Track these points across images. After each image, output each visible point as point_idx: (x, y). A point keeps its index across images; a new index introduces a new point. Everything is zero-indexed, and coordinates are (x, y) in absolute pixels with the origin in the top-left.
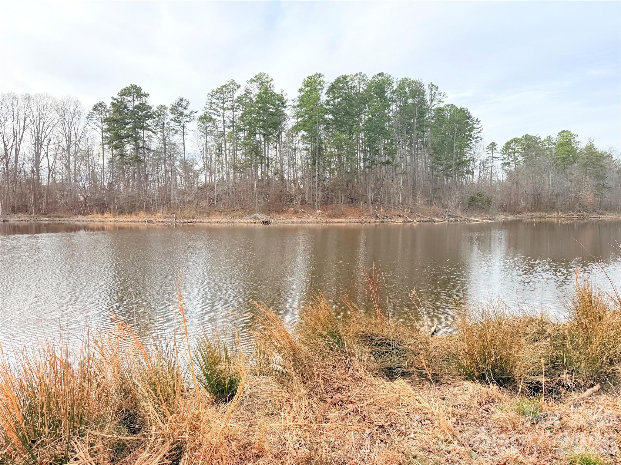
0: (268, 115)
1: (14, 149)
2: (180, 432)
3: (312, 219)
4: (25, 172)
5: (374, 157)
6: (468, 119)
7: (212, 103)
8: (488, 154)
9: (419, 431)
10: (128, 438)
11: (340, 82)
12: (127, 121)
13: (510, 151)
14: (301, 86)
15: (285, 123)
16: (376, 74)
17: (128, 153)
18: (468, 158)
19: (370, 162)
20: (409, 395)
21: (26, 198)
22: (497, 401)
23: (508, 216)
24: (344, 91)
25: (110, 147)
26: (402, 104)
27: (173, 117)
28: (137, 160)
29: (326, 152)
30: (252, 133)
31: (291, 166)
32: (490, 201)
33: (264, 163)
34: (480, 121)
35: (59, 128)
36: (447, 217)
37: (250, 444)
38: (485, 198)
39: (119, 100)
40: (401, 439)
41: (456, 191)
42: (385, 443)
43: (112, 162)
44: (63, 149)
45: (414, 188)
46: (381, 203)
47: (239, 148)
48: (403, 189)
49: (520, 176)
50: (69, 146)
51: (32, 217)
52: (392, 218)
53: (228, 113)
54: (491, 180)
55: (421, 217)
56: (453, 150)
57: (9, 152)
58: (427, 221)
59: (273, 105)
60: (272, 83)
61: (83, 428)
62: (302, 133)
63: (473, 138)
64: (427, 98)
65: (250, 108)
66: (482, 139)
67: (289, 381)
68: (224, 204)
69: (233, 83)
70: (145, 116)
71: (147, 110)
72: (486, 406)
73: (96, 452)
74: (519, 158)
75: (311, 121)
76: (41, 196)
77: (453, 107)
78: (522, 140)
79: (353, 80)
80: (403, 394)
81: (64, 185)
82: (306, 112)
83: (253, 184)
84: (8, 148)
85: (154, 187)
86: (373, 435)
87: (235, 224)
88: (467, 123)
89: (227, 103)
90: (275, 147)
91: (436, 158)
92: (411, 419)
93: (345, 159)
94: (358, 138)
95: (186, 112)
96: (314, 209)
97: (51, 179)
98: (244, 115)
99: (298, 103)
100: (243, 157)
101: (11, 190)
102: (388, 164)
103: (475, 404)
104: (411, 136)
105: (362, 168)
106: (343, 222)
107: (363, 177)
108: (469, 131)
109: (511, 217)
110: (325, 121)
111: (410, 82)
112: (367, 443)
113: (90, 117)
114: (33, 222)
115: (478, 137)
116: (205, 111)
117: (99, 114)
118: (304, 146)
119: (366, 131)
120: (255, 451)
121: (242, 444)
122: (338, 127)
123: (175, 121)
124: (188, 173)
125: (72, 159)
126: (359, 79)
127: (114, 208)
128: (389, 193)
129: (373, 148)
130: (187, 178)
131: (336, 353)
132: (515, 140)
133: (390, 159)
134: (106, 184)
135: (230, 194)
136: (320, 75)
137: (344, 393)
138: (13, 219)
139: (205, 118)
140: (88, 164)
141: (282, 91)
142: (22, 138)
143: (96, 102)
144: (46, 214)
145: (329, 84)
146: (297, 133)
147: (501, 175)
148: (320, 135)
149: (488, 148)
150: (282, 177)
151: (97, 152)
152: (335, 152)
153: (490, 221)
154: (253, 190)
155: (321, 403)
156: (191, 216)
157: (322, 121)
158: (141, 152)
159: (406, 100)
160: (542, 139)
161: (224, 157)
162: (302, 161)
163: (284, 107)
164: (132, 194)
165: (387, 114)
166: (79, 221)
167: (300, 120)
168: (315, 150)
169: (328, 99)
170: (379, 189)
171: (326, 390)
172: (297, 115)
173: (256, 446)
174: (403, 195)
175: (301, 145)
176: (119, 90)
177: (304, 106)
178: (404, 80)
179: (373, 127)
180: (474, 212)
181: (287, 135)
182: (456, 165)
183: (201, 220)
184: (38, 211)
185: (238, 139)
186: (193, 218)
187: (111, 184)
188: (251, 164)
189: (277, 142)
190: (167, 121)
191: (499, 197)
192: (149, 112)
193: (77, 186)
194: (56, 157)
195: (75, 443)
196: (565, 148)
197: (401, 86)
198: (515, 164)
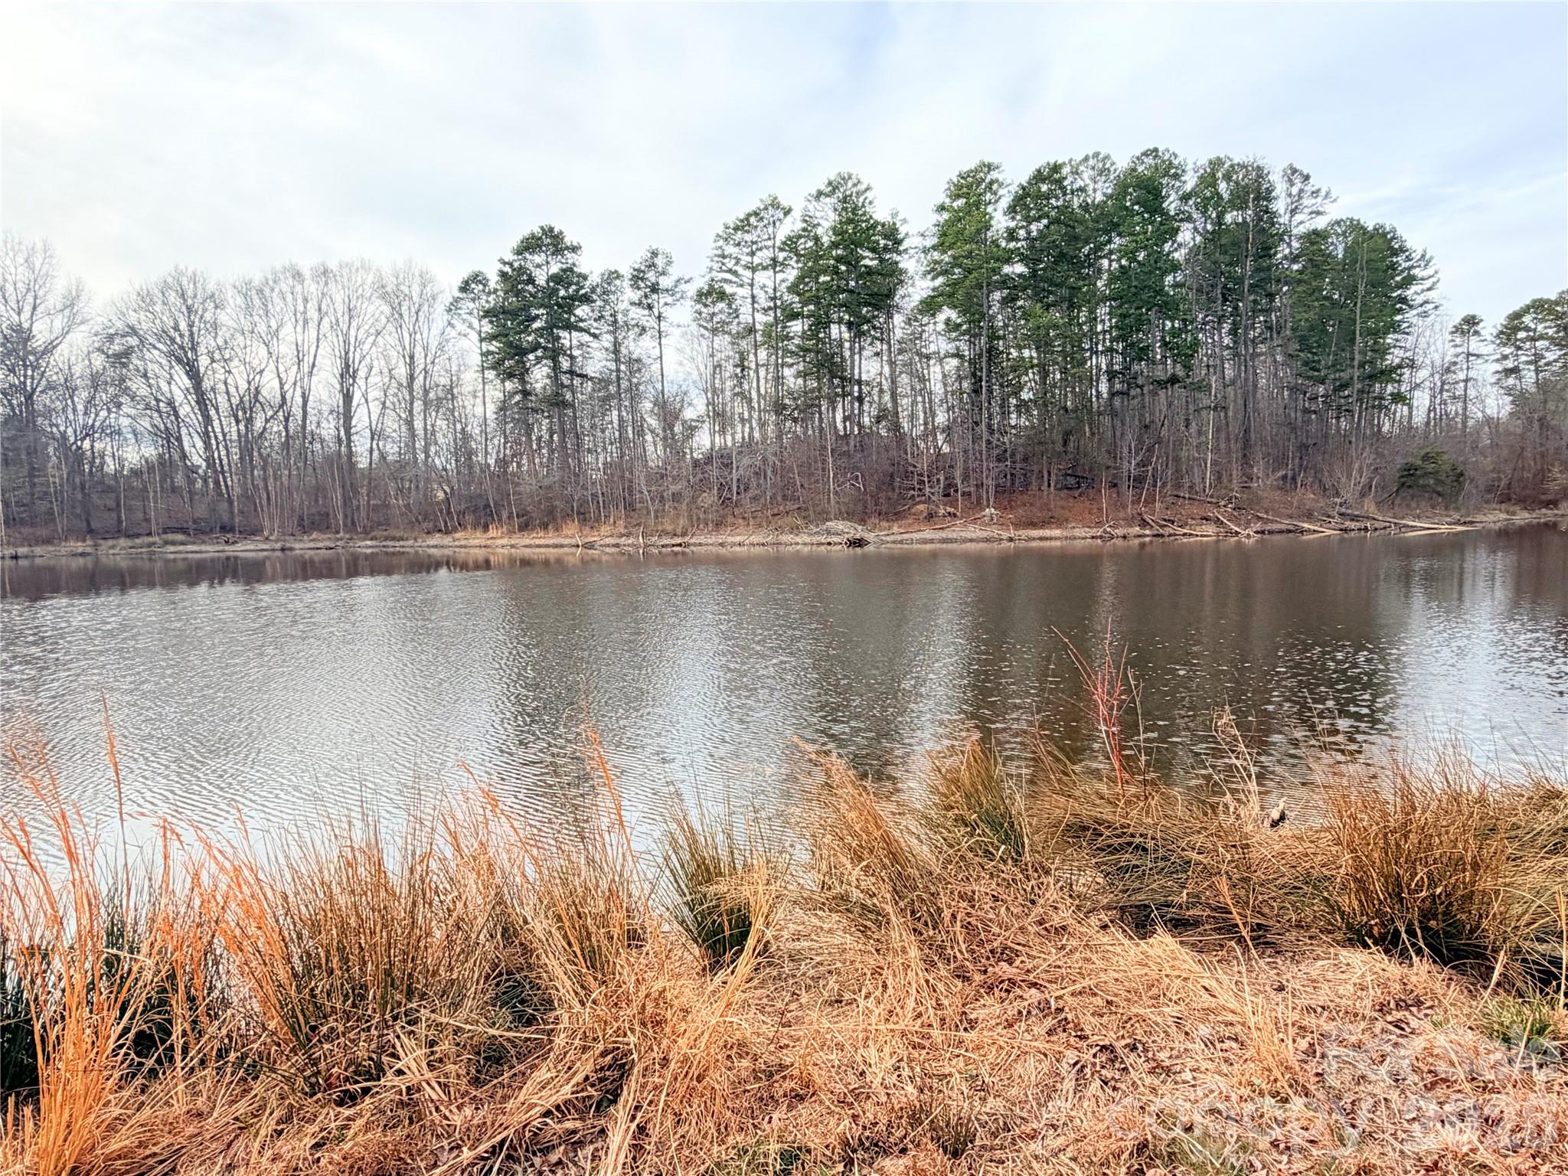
0: (860, 276)
1: (298, 389)
2: (619, 1028)
3: (974, 531)
4: (322, 441)
5: (1136, 367)
6: (1397, 255)
7: (724, 257)
8: (1456, 346)
9: (1204, 1065)
10: (511, 1034)
11: (1043, 181)
12: (534, 312)
13: (1522, 335)
14: (942, 198)
15: (901, 292)
16: (1138, 154)
17: (538, 386)
18: (1397, 361)
19: (1125, 381)
20: (1184, 975)
21: (325, 498)
22: (1428, 1004)
23: (1514, 513)
24: (1053, 201)
25: (498, 375)
26: (1209, 227)
27: (636, 296)
28: (557, 402)
29: (1008, 360)
30: (821, 323)
31: (919, 399)
32: (1462, 474)
33: (850, 394)
34: (1431, 258)
35: (390, 338)
36: (1338, 519)
37: (782, 1067)
38: (1447, 467)
39: (516, 265)
40: (1157, 1082)
41: (1363, 449)
42: (1115, 1089)
43: (503, 408)
44: (401, 385)
45: (1246, 444)
46: (1155, 486)
47: (789, 360)
48: (1216, 450)
49: (1551, 406)
50: (412, 378)
51: (338, 540)
52: (1186, 524)
53: (764, 278)
54: (1465, 417)
55: (1266, 521)
56: (1353, 341)
57: (288, 396)
58: (1281, 532)
59: (873, 250)
60: (870, 195)
61: (414, 1005)
62: (948, 313)
63: (1411, 307)
64: (1280, 206)
65: (816, 261)
66: (1436, 307)
67: (880, 927)
68: (755, 498)
69: (775, 204)
70: (572, 298)
71: (577, 284)
72: (1399, 1015)
73: (441, 1061)
74: (1547, 354)
75: (967, 283)
76: (356, 493)
77: (1356, 227)
78: (1557, 303)
79: (1076, 172)
80: (1169, 971)
81: (402, 465)
82: (956, 262)
83: (824, 448)
84: (286, 387)
85: (596, 463)
86: (1083, 1067)
87: (782, 548)
88: (1393, 267)
89: (759, 254)
90: (877, 354)
91: (1306, 364)
92: (1187, 1033)
93: (1058, 376)
94: (1093, 320)
95: (665, 282)
96: (979, 505)
97: (376, 454)
98: (800, 279)
99: (935, 240)
100: (800, 381)
101: (295, 482)
102: (1173, 384)
103: (1366, 1007)
104: (1236, 308)
105: (1105, 396)
106: (1053, 539)
107: (1106, 420)
108: (1399, 286)
109: (1522, 517)
110: (1004, 282)
111: (1232, 166)
112: (1069, 1085)
113: (453, 307)
114: (340, 550)
115: (1426, 302)
116: (707, 278)
117: (473, 300)
118: (951, 347)
119: (1115, 300)
120: (792, 1084)
121: (763, 1067)
122: (1039, 296)
123: (639, 304)
124: (671, 427)
125: (418, 406)
126: (1093, 168)
127: (510, 517)
128: (1177, 459)
129: (1132, 345)
130: (669, 439)
131: (1002, 866)
132: (1539, 306)
133: (1180, 371)
134: (492, 461)
135: (769, 473)
136: (990, 167)
137: (1017, 963)
138: (301, 545)
139: (709, 293)
140: (452, 417)
141: (894, 215)
142: (314, 365)
143: (465, 274)
144: (366, 533)
145: (1014, 188)
146: (933, 315)
147: (1496, 405)
148: (992, 318)
149: (1458, 330)
150: (896, 427)
151: (470, 389)
152: (1031, 357)
153: (1460, 528)
154: (824, 462)
155: (956, 981)
156: (679, 531)
157: (997, 282)
158: (567, 382)
159: (1221, 216)
161: (754, 385)
162: (945, 385)
163: (899, 253)
164: (546, 482)
165: (1168, 254)
166: (436, 547)
167: (940, 280)
168: (980, 356)
169: (1012, 224)
170: (1148, 450)
171: (973, 952)
172: (934, 271)
173: (796, 1072)
174: (1215, 463)
175: (943, 345)
176: (515, 242)
177: (950, 248)
178: (1216, 163)
179: (1133, 290)
180: (1414, 505)
181: (908, 322)
182: (1361, 379)
183: (702, 539)
184: (351, 526)
185: (788, 338)
186: (684, 534)
187: (503, 462)
188: (817, 398)
189: (882, 340)
190: (621, 307)
191: (1487, 463)
192: (582, 287)
193: (430, 467)
194: (384, 403)
195: (398, 1037)
197: (1208, 180)
198: (1537, 371)
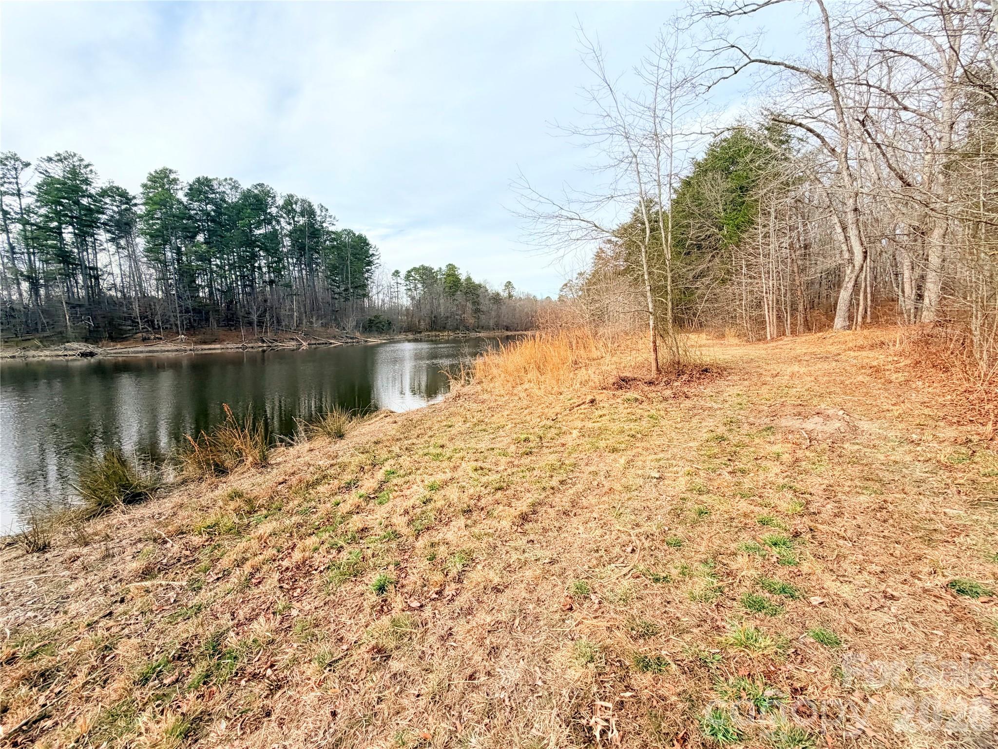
0: (82, 210)
3: (170, 346)
6: (367, 245)
8: (394, 280)
11: (202, 184)
13: (411, 278)
16: (254, 184)
19: (250, 280)
24: (207, 195)
32: (391, 323)
34: (378, 248)
36: (344, 339)
38: (386, 320)
41: (353, 313)
48: (297, 311)
52: (282, 341)
53: (9, 200)
55: (317, 340)
58: (322, 344)
63: (373, 264)
64: (318, 218)
66: (383, 265)
74: (418, 285)
78: (419, 269)
79: (221, 185)
87: (28, 359)
88: (367, 249)
91: (333, 280)
96: (176, 334)
99: (142, 201)
102: (272, 283)
105: (241, 286)
106: (216, 349)
107: (243, 297)
108: (368, 256)
109: (410, 337)
110: (183, 228)
111: (299, 199)
115: (379, 263)
126: (230, 184)
128: (278, 315)
129: (252, 265)
132: (414, 269)
136: (170, 171)
145: (187, 184)
147: (406, 300)
149: (393, 274)
153: (385, 341)
154: (62, 310)
157: (179, 227)
159: (295, 218)
160: (435, 270)
170: (264, 310)
178: (291, 196)
180: (372, 334)
182: (352, 288)
196: (451, 278)
197: (288, 202)
198: (416, 291)
